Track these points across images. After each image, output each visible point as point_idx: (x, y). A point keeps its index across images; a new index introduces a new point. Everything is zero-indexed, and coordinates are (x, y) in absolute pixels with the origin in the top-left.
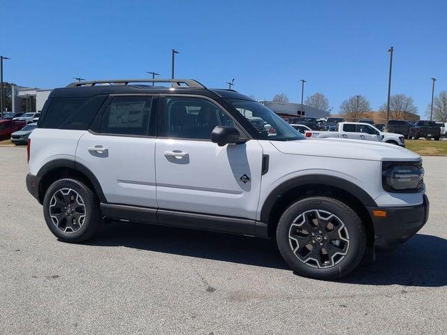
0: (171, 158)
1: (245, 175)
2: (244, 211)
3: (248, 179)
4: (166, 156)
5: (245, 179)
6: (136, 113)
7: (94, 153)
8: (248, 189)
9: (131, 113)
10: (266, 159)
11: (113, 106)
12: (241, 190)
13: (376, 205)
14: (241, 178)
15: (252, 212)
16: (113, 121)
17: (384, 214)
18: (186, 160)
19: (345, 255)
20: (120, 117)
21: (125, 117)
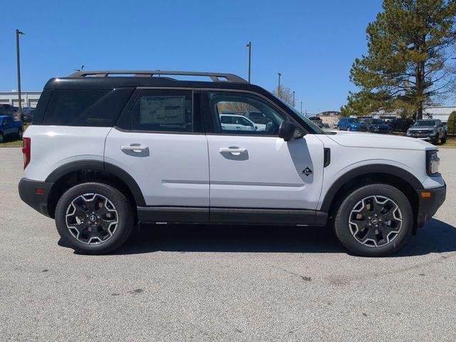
0: (228, 155)
1: (307, 168)
2: (306, 202)
3: (310, 171)
4: (221, 153)
5: (308, 172)
6: (175, 108)
7: (129, 152)
8: (311, 182)
9: (167, 108)
10: (327, 151)
11: (144, 101)
12: (303, 183)
13: (423, 188)
14: (304, 171)
15: (313, 203)
16: (145, 117)
17: (428, 195)
18: (244, 156)
19: (398, 233)
20: (155, 112)
21: (162, 112)
